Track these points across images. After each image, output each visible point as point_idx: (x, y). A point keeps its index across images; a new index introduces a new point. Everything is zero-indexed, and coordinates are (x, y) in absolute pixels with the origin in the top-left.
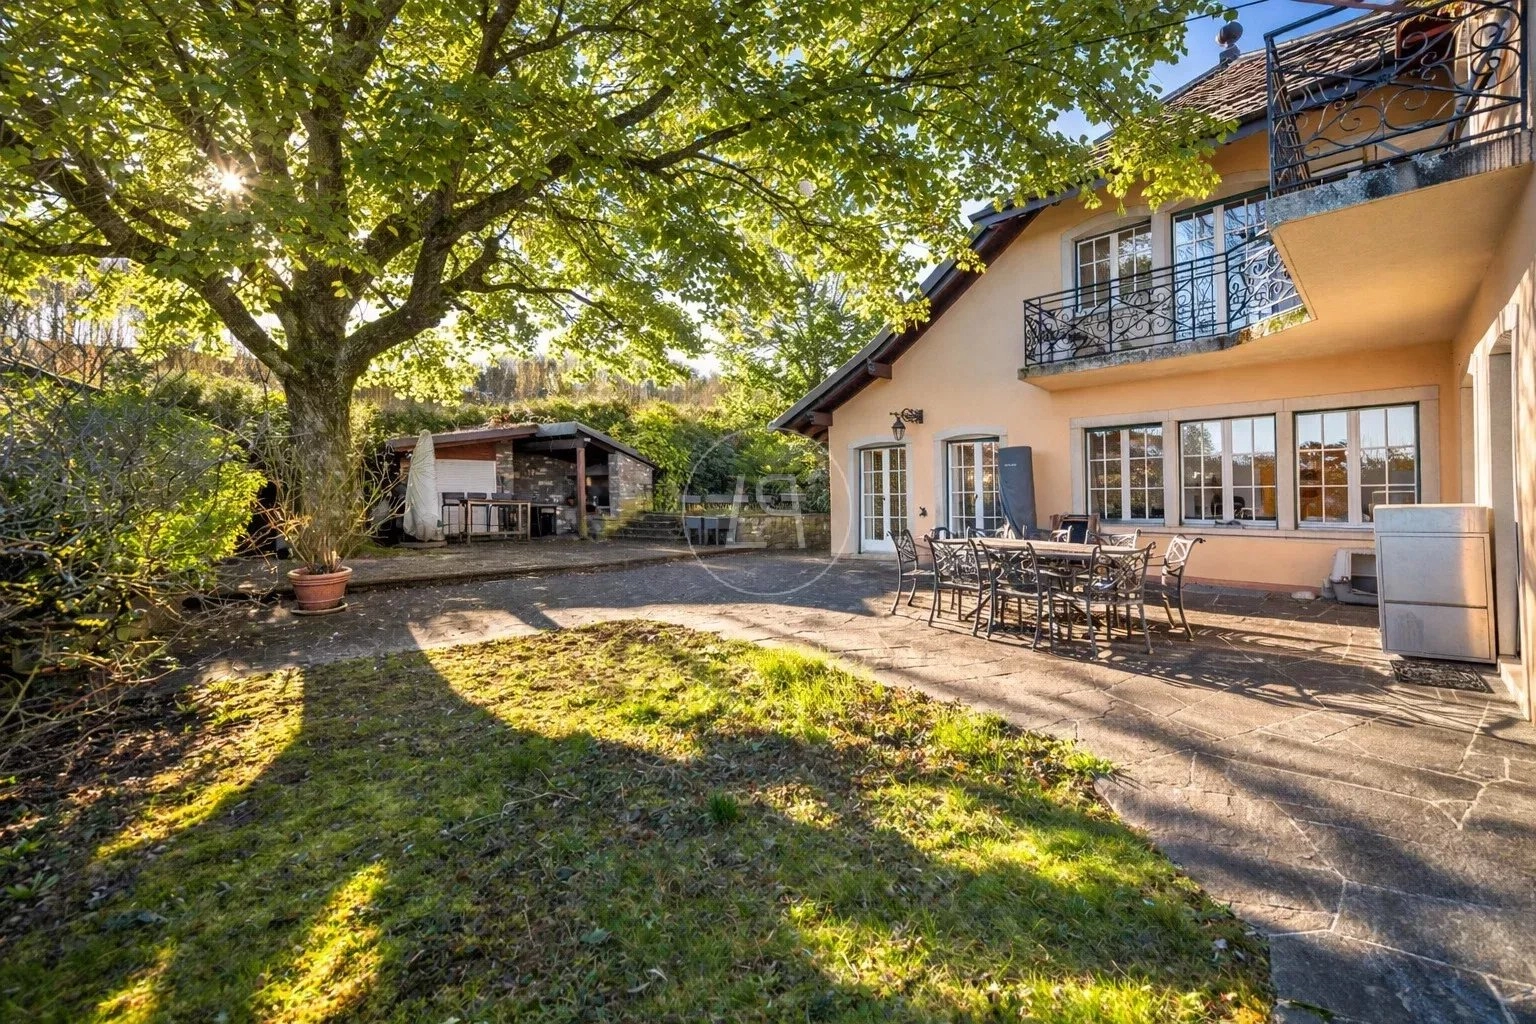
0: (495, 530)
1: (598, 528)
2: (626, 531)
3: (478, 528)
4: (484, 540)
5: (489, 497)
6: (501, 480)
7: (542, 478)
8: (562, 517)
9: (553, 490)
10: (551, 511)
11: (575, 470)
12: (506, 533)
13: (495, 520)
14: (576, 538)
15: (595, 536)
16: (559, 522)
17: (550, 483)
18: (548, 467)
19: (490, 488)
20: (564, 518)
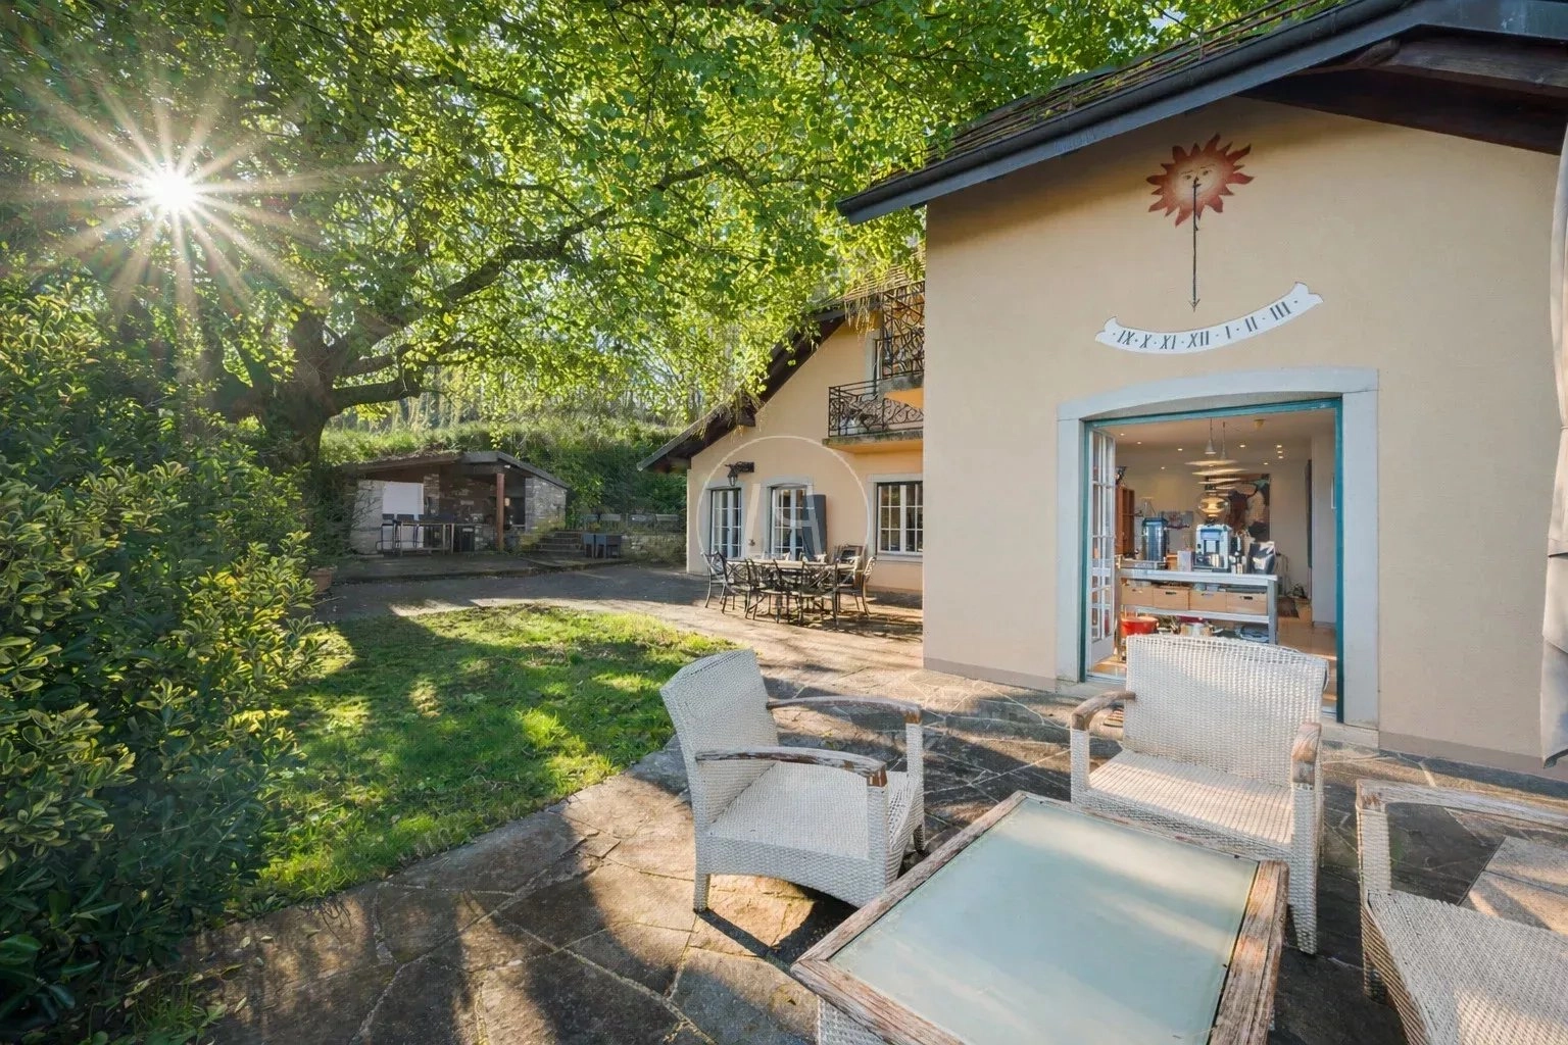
0: (420, 546)
1: (513, 543)
2: (538, 547)
3: (407, 545)
4: (413, 554)
5: (416, 518)
6: (428, 501)
7: (465, 498)
8: (480, 535)
9: (473, 509)
10: (471, 530)
11: (495, 492)
12: (430, 549)
13: (421, 537)
14: (492, 552)
15: (510, 551)
16: (477, 539)
17: (471, 503)
18: (470, 488)
19: (416, 508)
20: (480, 536)
